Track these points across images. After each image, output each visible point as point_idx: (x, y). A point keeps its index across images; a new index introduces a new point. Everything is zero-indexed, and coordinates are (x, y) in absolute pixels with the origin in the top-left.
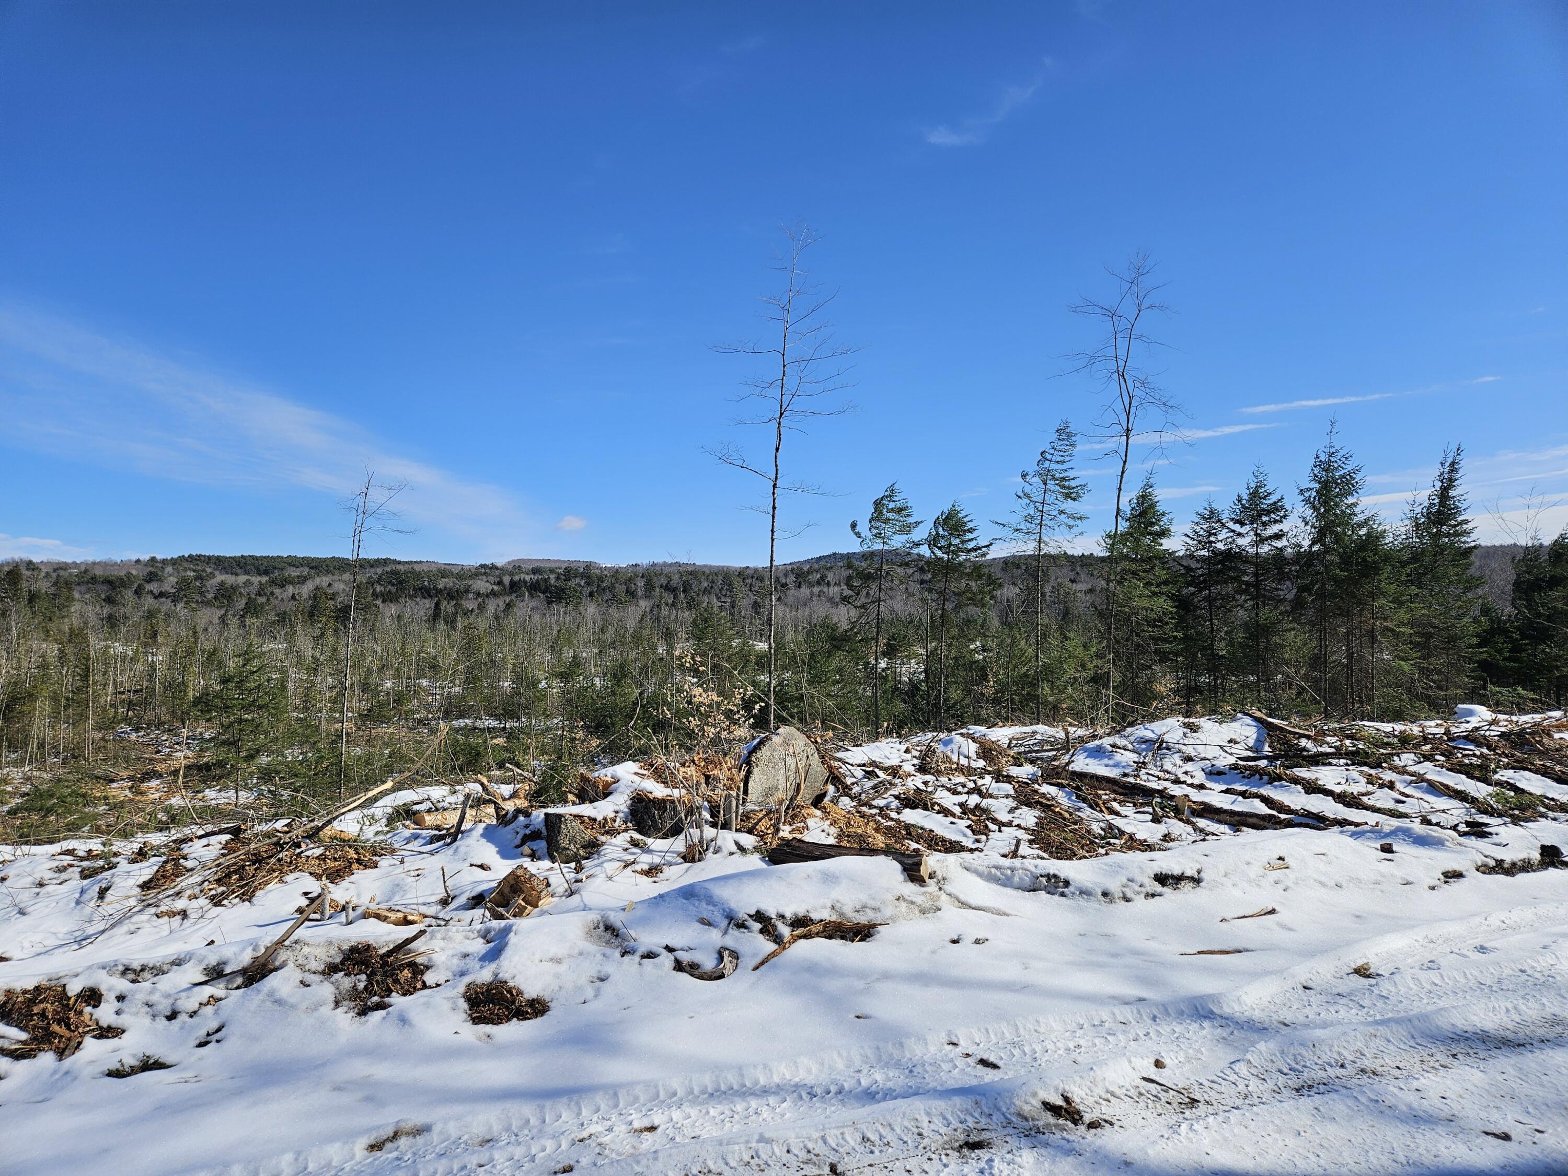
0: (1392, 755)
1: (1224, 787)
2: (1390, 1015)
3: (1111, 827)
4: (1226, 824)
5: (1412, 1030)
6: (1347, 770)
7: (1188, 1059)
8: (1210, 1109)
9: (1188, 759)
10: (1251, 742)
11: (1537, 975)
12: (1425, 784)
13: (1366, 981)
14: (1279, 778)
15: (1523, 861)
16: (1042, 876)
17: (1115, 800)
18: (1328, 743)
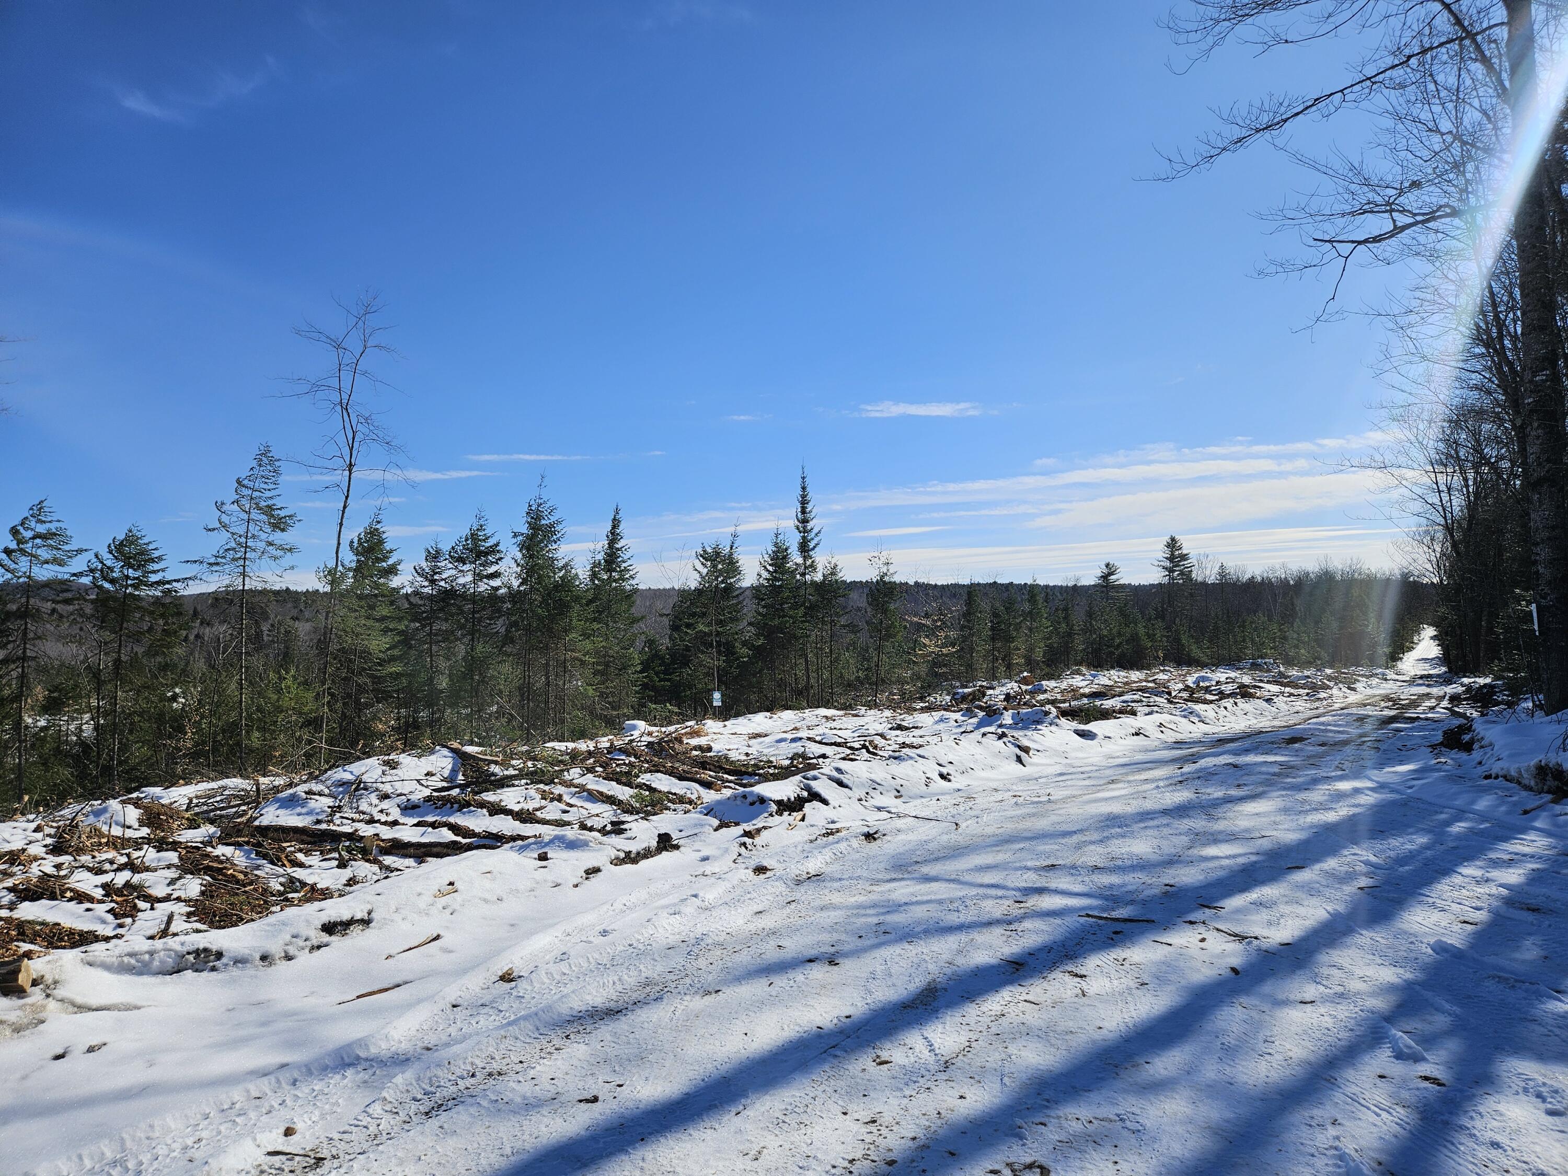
0: (563, 771)
1: (415, 821)
2: (523, 1013)
3: (292, 880)
4: (410, 857)
5: (538, 1023)
6: (527, 789)
7: (323, 1116)
8: (336, 1163)
9: (385, 797)
10: (446, 773)
11: (641, 946)
12: (585, 793)
13: (507, 986)
14: (468, 804)
15: (645, 849)
16: (189, 953)
17: (300, 850)
18: (513, 766)
